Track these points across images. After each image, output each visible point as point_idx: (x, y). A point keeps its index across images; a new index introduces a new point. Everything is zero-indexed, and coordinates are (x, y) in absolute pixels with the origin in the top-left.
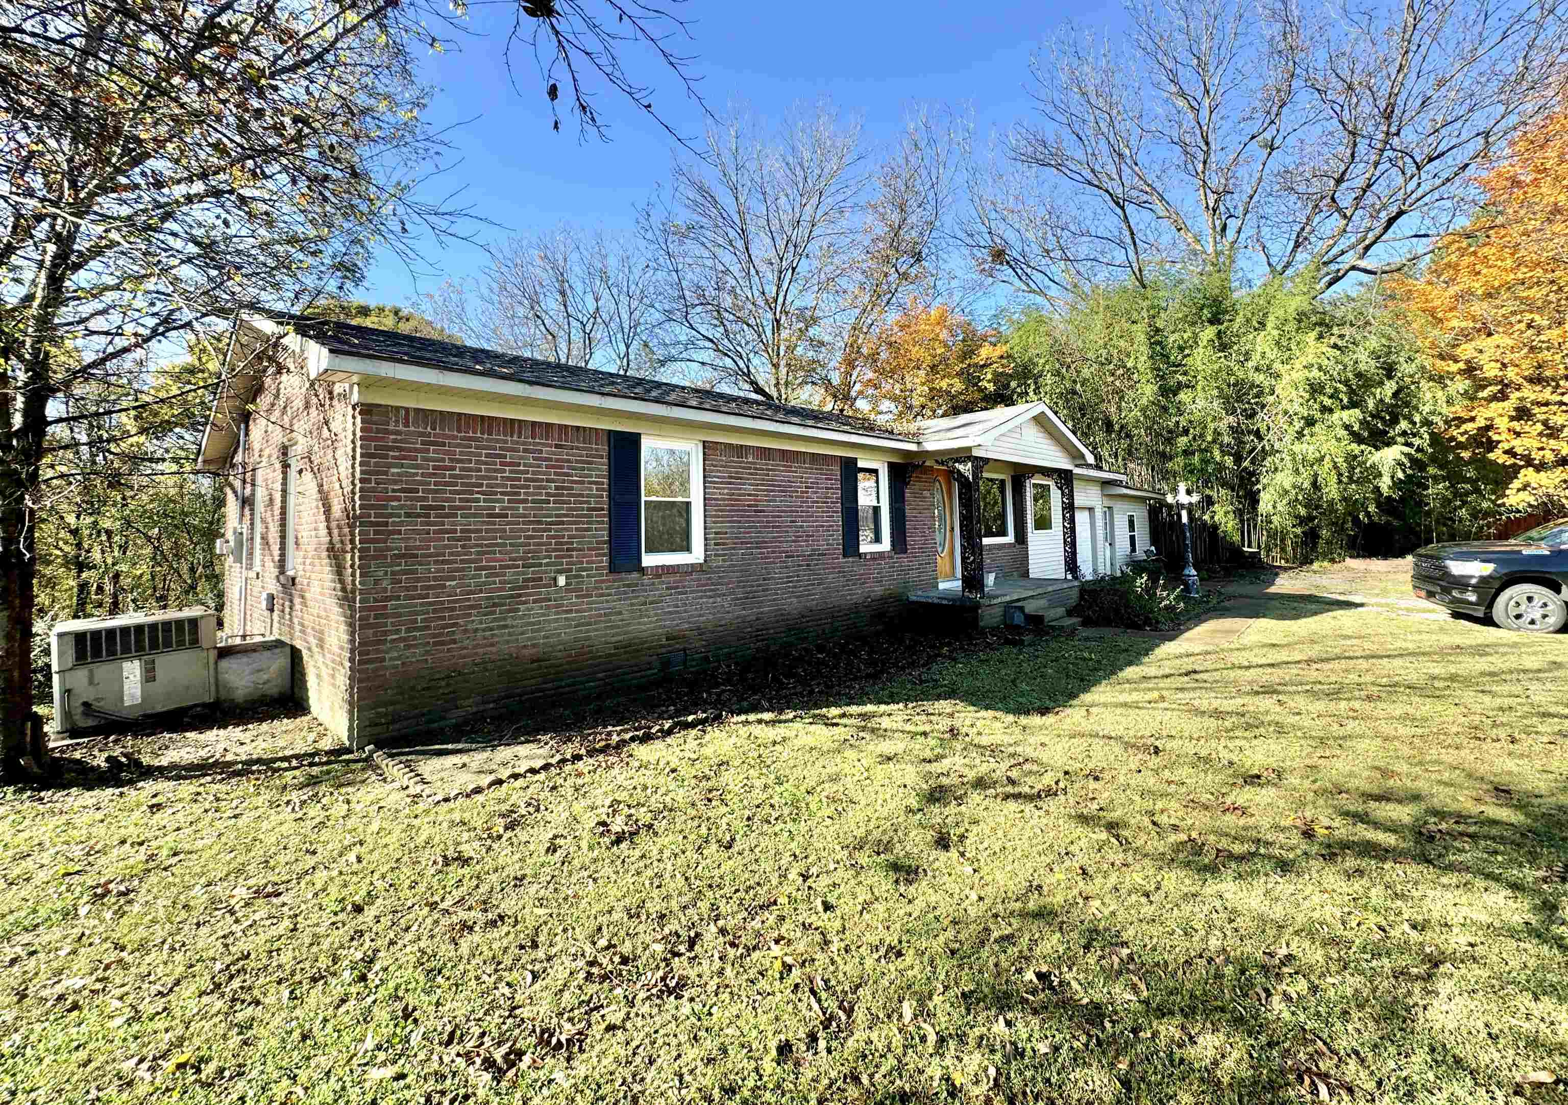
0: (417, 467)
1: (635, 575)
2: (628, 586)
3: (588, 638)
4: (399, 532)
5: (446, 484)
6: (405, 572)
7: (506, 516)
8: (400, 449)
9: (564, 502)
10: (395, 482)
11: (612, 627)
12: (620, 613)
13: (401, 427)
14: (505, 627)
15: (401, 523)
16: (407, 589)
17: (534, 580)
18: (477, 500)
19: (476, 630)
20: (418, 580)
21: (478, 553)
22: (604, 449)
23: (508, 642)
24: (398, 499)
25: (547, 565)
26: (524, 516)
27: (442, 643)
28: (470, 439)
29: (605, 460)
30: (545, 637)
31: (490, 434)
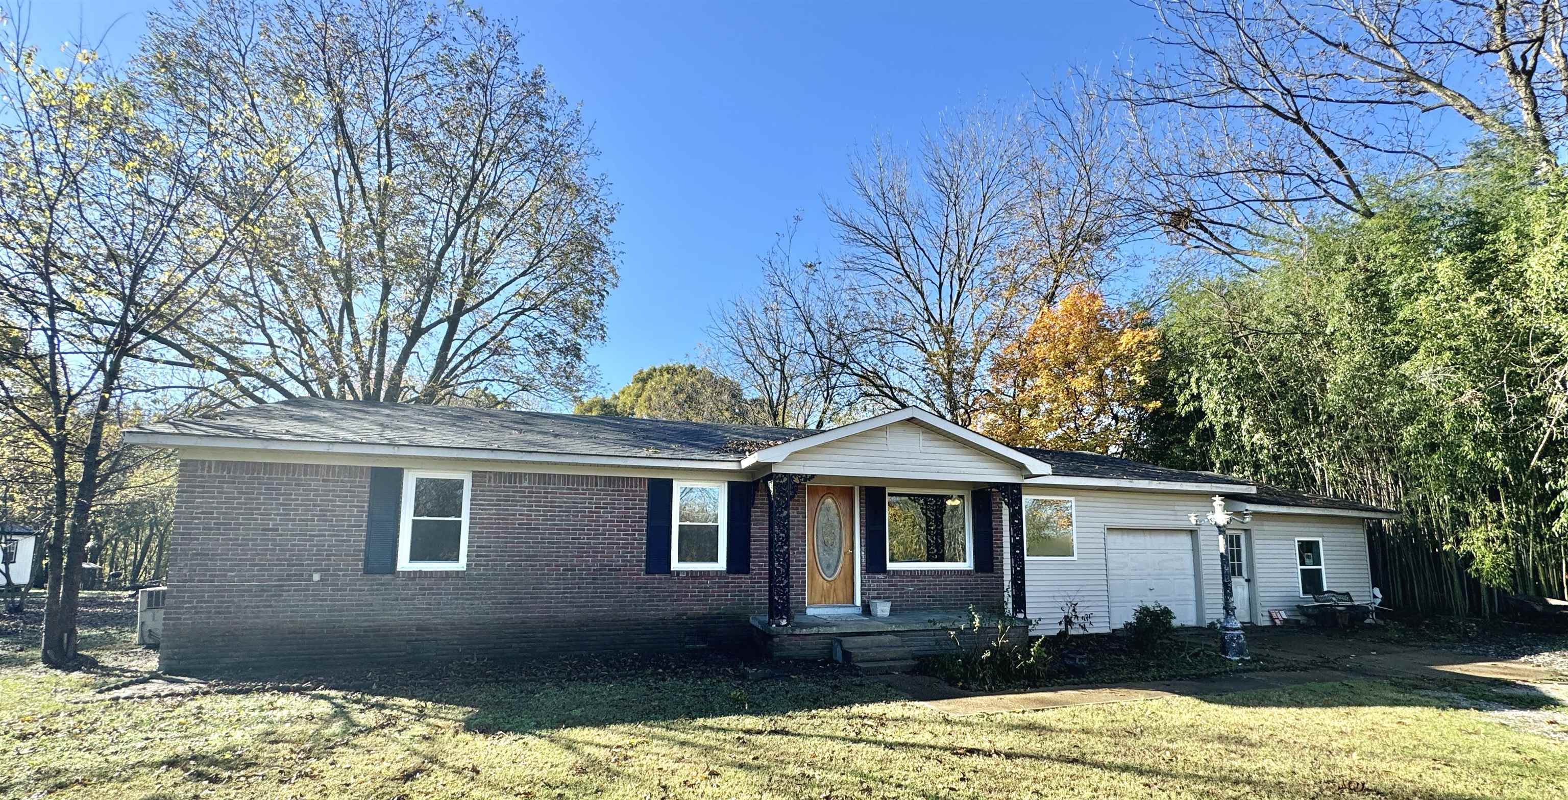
0: (213, 498)
1: (389, 577)
2: (382, 584)
3: (341, 622)
4: (197, 539)
5: (234, 509)
6: (199, 565)
7: (277, 530)
8: (203, 487)
9: (326, 521)
10: (198, 508)
11: (364, 615)
12: (371, 605)
13: (205, 473)
14: (270, 606)
15: (199, 534)
16: (199, 575)
17: (295, 575)
18: (256, 519)
19: (246, 607)
20: (207, 570)
21: (253, 555)
22: (367, 480)
23: (271, 617)
24: (199, 518)
25: (308, 565)
26: (293, 530)
27: (223, 613)
28: (255, 478)
29: (368, 489)
30: (302, 617)
31: (270, 474)
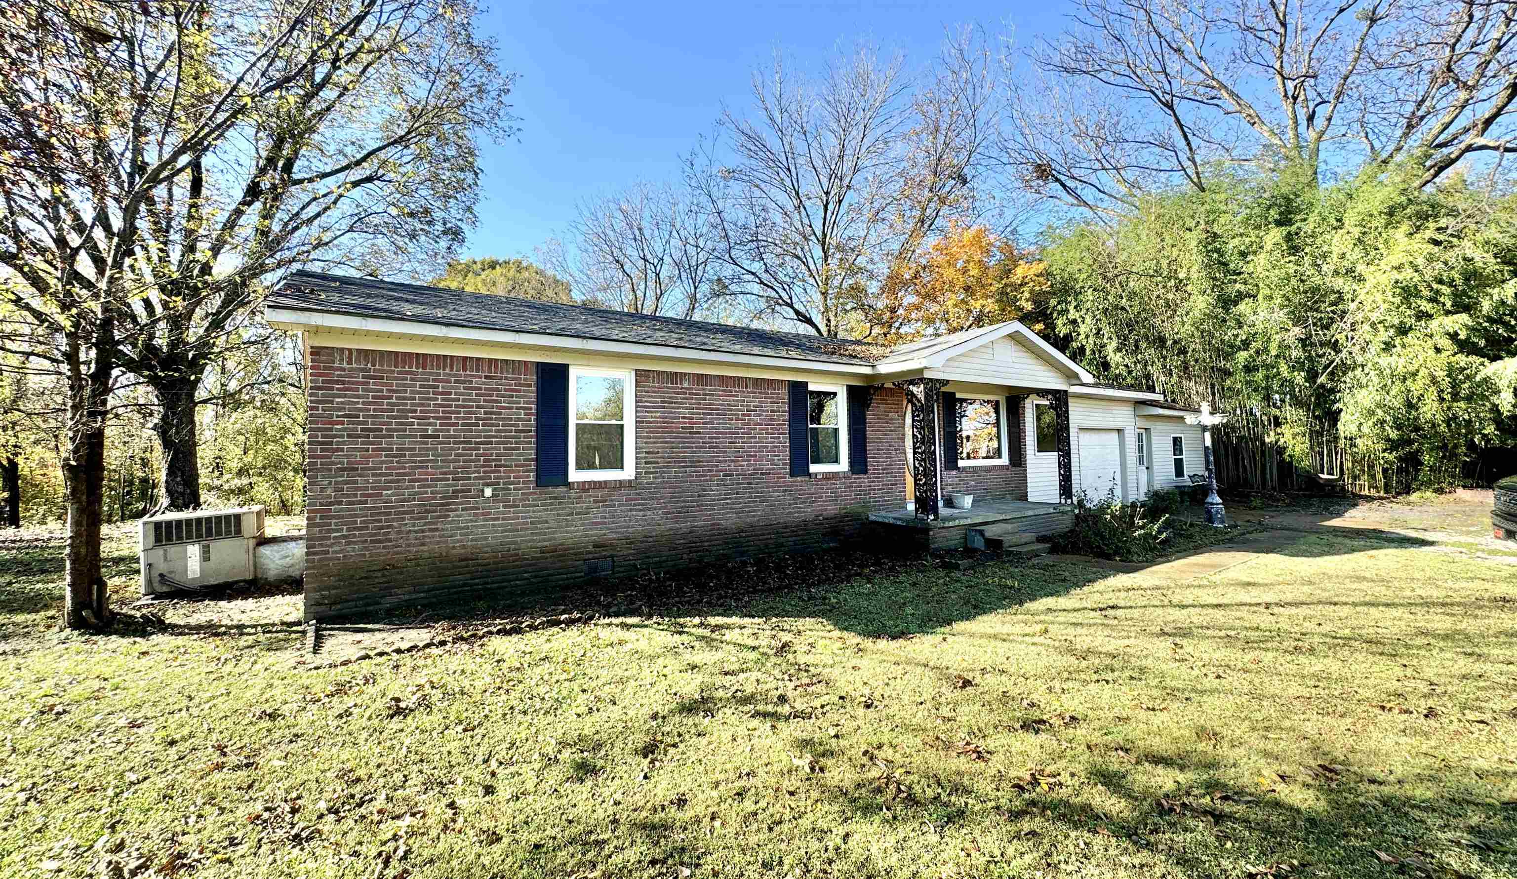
0: (358, 397)
1: (563, 489)
2: (556, 498)
3: (515, 543)
4: (342, 450)
5: (383, 410)
6: (347, 482)
7: (438, 437)
8: (343, 382)
9: (492, 425)
10: (340, 409)
11: (540, 534)
12: (547, 522)
13: (345, 365)
14: (437, 530)
15: (344, 443)
16: (348, 496)
17: (462, 491)
18: (412, 424)
19: (409, 532)
20: (358, 489)
21: (411, 468)
22: (532, 378)
23: (438, 543)
24: (342, 423)
25: (476, 478)
26: (455, 437)
27: (380, 541)
28: (407, 373)
29: (534, 388)
30: (472, 540)
31: (424, 368)
